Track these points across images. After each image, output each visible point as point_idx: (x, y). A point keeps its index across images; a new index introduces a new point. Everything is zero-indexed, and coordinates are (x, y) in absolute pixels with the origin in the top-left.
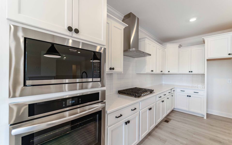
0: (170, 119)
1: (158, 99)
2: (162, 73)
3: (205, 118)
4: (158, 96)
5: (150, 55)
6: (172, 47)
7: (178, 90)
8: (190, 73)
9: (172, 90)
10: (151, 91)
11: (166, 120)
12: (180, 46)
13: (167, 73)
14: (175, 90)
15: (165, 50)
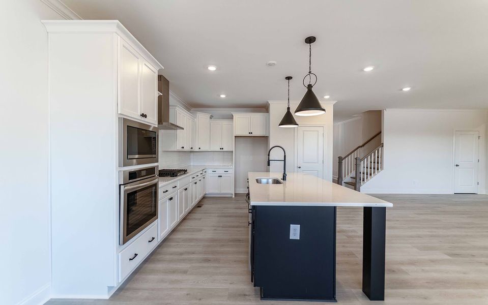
0: (203, 205)
1: (191, 180)
2: (192, 150)
3: (234, 197)
4: (191, 177)
5: (183, 129)
6: (202, 118)
7: (210, 171)
8: (221, 150)
9: (204, 171)
10: (185, 171)
11: (199, 205)
12: (211, 117)
13: (197, 150)
14: (207, 171)
15: (195, 119)
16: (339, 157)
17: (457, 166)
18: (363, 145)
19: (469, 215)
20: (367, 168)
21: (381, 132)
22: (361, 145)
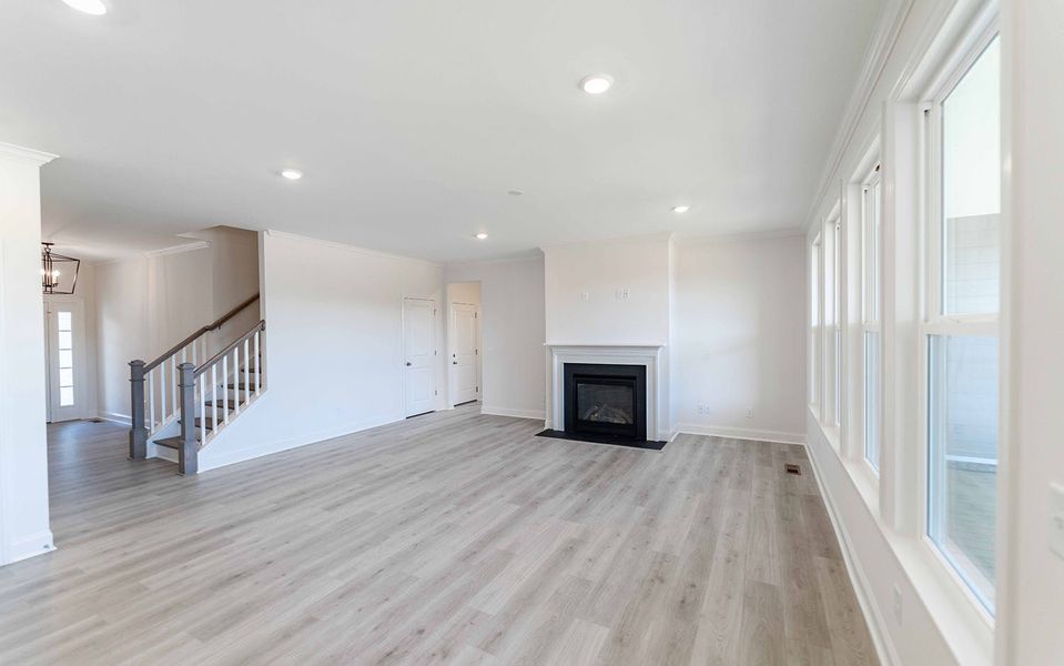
16: (132, 364)
17: (408, 364)
18: (218, 324)
19: (423, 474)
20: (231, 387)
21: (257, 297)
22: (210, 324)
